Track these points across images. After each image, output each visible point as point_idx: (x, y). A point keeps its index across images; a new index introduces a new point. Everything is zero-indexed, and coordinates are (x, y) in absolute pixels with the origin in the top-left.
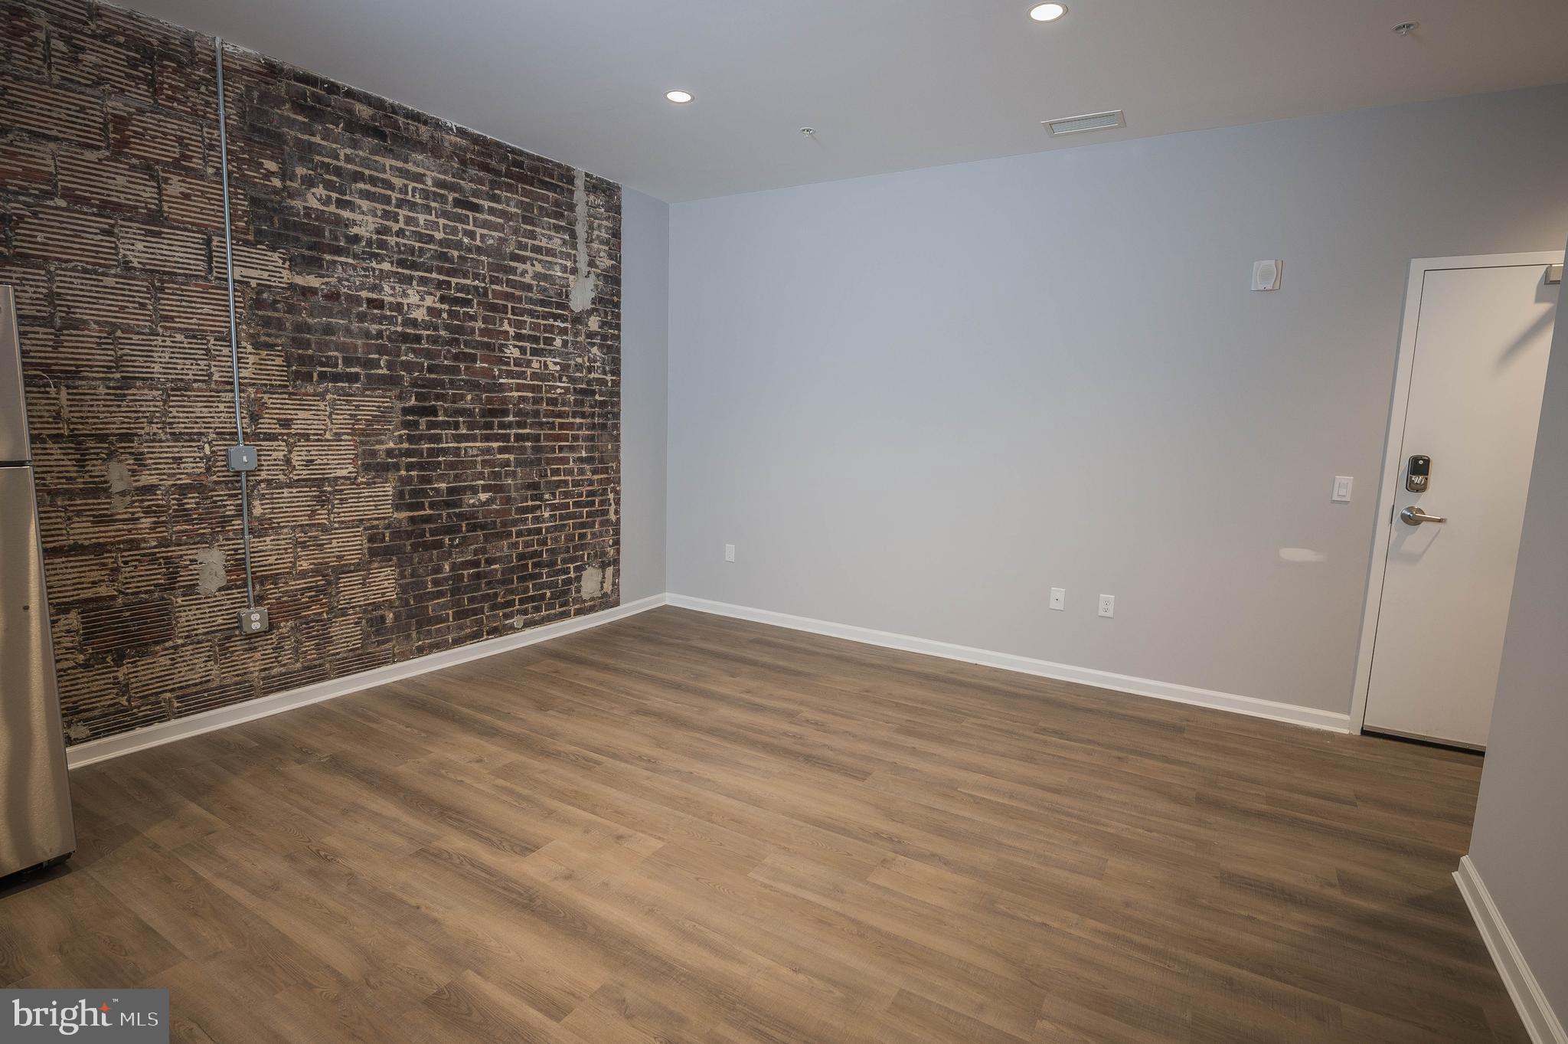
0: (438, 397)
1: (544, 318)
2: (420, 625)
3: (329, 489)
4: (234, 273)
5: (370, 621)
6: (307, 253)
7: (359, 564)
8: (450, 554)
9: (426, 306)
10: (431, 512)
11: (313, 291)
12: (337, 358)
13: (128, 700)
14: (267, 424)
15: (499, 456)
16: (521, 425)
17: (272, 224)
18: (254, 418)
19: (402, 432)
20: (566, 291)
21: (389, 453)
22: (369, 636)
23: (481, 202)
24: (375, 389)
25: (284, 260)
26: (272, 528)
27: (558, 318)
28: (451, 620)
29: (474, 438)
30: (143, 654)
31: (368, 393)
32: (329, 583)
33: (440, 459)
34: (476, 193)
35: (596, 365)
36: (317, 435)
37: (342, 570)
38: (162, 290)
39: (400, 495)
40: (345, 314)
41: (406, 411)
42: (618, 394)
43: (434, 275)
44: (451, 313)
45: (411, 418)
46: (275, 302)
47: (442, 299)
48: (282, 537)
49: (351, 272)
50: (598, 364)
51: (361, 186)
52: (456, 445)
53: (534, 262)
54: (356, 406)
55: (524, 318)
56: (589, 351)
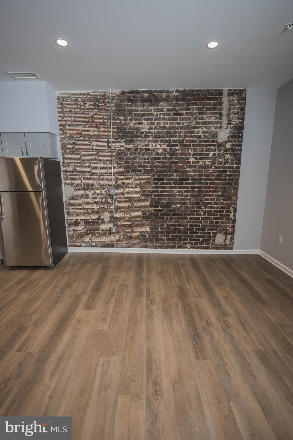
0: (165, 175)
1: (206, 146)
2: (156, 240)
3: (133, 200)
4: (113, 147)
5: (142, 236)
6: (130, 139)
7: (140, 220)
8: (166, 222)
9: (162, 148)
10: (161, 209)
11: (131, 149)
12: (136, 166)
13: (91, 241)
14: (119, 184)
15: (185, 193)
16: (193, 183)
17: (122, 133)
18: (116, 182)
19: (153, 186)
20: (216, 136)
21: (149, 191)
22: (142, 239)
23: (183, 112)
24: (146, 174)
25: (124, 142)
26: (120, 209)
27: (212, 146)
28: (165, 240)
29: (176, 188)
30: (94, 232)
31: (144, 175)
32: (132, 224)
33: (164, 193)
34: (181, 110)
35: (228, 161)
36: (131, 186)
37: (135, 221)
38: (99, 153)
39: (152, 203)
40: (139, 154)
41: (155, 180)
42: (239, 172)
43: (165, 139)
44: (170, 149)
45: (156, 181)
46: (122, 153)
47: (168, 146)
48: (121, 211)
49: (141, 142)
50: (229, 161)
51: (145, 117)
52: (170, 189)
53: (203, 128)
54: (141, 178)
55: (197, 148)
56: (225, 156)
